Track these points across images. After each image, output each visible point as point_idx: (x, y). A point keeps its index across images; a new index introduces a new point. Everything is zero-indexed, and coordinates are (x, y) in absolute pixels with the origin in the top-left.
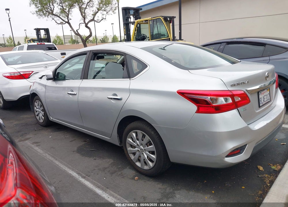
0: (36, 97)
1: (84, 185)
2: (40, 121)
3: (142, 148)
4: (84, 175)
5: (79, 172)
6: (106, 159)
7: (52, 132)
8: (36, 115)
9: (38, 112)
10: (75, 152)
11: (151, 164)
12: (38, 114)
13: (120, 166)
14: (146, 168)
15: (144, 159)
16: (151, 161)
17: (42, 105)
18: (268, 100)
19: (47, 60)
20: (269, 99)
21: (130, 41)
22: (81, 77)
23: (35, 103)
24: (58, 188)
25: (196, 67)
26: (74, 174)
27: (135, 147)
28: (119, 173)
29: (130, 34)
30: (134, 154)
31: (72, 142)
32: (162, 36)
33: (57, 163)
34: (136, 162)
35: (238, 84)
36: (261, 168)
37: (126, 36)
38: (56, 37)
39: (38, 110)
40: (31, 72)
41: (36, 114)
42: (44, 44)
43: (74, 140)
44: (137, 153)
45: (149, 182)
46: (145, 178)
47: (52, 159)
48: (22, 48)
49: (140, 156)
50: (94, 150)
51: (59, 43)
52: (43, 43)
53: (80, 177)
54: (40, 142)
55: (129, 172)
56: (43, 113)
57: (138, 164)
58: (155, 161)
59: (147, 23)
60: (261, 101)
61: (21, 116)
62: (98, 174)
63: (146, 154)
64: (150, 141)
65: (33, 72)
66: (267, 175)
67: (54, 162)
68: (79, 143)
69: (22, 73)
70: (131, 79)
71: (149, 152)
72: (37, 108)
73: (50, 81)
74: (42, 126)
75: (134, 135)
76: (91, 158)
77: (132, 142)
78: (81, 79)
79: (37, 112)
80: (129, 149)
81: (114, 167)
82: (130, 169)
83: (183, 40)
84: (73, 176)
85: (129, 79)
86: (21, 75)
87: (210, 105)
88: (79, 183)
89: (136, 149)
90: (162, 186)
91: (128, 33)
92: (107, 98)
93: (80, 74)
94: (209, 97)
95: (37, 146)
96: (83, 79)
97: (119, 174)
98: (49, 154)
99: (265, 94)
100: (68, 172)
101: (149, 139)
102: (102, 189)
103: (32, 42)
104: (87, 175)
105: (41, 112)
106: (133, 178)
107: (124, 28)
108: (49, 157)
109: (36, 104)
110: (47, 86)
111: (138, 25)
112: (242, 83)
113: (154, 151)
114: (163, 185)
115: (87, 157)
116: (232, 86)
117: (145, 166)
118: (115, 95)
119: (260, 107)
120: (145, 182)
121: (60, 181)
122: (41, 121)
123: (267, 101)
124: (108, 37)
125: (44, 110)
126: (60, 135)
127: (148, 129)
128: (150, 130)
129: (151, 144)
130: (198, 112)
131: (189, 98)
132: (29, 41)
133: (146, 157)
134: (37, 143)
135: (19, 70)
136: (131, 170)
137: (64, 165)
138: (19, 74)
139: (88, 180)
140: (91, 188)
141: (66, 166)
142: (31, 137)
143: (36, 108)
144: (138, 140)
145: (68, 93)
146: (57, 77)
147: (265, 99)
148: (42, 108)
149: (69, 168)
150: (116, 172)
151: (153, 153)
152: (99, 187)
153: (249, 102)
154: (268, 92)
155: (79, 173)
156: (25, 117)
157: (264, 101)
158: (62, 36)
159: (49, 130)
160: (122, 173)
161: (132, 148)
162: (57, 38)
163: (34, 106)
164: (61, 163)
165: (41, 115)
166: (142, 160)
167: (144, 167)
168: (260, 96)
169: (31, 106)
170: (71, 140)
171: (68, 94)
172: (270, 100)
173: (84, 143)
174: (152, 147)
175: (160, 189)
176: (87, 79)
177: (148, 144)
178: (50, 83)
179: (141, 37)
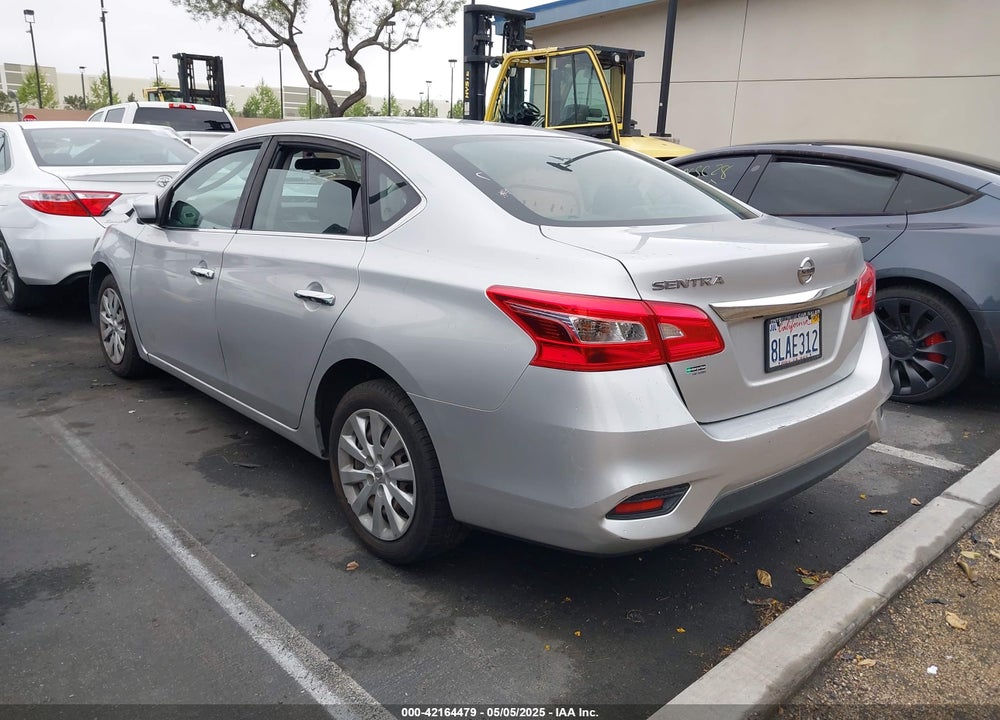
0: (107, 278)
1: (181, 568)
2: (113, 359)
3: (381, 468)
4: (192, 538)
5: (181, 528)
6: (280, 496)
7: (142, 398)
8: (104, 338)
9: (110, 329)
10: (190, 466)
11: (401, 523)
12: (110, 335)
13: (314, 525)
14: (386, 534)
15: (383, 507)
16: (402, 512)
17: (121, 308)
18: (809, 351)
19: (179, 161)
20: (814, 350)
21: (483, 120)
22: (236, 219)
23: (104, 297)
24: (98, 567)
25: (573, 219)
26: (163, 532)
27: (361, 466)
28: (305, 544)
29: (483, 98)
30: (358, 486)
31: (193, 435)
32: (591, 115)
33: (123, 492)
34: (362, 513)
35: (681, 284)
36: (766, 579)
37: (467, 105)
38: (257, 89)
39: (110, 320)
40: (111, 196)
41: (105, 333)
42: (193, 108)
43: (203, 429)
44: (368, 484)
45: (386, 582)
46: (383, 568)
47: (112, 480)
48: (116, 116)
49: (373, 497)
50: (252, 465)
51: (266, 112)
52: (188, 105)
53: (178, 543)
54: (92, 425)
55: (339, 545)
56: (124, 332)
57: (366, 521)
58: (411, 512)
59: (543, 66)
60: (774, 351)
61: (64, 339)
62: (236, 541)
63: (391, 489)
64: (403, 449)
65: (118, 195)
66: (775, 602)
67: (113, 491)
68: (215, 439)
69: (81, 196)
70: (369, 239)
71: (399, 483)
72: (107, 316)
73: (151, 228)
74: (115, 373)
75: (362, 423)
76: (234, 490)
77: (355, 447)
78: (234, 227)
79: (107, 326)
80: (346, 469)
81: (298, 523)
82: (345, 535)
83: (669, 135)
84: (157, 538)
85: (364, 238)
86: (79, 202)
87: (570, 341)
88: (168, 559)
89: (365, 471)
90: (424, 597)
91: (476, 92)
92: (296, 295)
93: (233, 212)
94: (573, 318)
95: (79, 435)
96: (241, 228)
97: (302, 546)
98: (108, 465)
99: (797, 330)
100: (146, 525)
101: (400, 441)
102: (232, 586)
103: (162, 98)
104: (200, 540)
105: (119, 329)
106: (342, 566)
107: (465, 76)
108: (102, 471)
109: (106, 301)
110: (139, 242)
111: (514, 72)
112: (698, 283)
113: (411, 482)
114: (427, 594)
115: (221, 487)
116: (658, 286)
117: (385, 530)
118: (318, 287)
119: (767, 370)
120: (377, 579)
121: (110, 549)
122: (117, 358)
123: (805, 355)
124: (436, 106)
125: (125, 323)
126: (163, 410)
127: (400, 407)
128: (406, 412)
129: (404, 460)
130: (539, 361)
131: (518, 314)
132: (152, 96)
133: (389, 499)
134: (83, 425)
135: (74, 186)
136: (347, 540)
137: (144, 500)
138: (71, 198)
139: (197, 554)
140: (200, 578)
141: (146, 506)
142: (72, 405)
143: (104, 314)
144: (371, 442)
145: (195, 269)
146: (171, 215)
147: (794, 346)
148: (121, 317)
149: (154, 511)
150: (297, 539)
151: (408, 488)
152: (223, 579)
153: (721, 346)
154: (816, 326)
155: (179, 532)
156: (72, 343)
157: (788, 352)
158: (277, 90)
159: (136, 390)
160: (312, 546)
161: (354, 468)
162: (262, 94)
163: (99, 307)
164: (136, 494)
165: (117, 339)
166: (377, 508)
167: (382, 530)
168: (773, 336)
169: (92, 306)
170: (192, 428)
171: (194, 273)
172: (818, 353)
173: (232, 441)
174: (406, 470)
175: (411, 604)
176: (251, 228)
177: (398, 458)
178: (150, 234)
179: (519, 114)
